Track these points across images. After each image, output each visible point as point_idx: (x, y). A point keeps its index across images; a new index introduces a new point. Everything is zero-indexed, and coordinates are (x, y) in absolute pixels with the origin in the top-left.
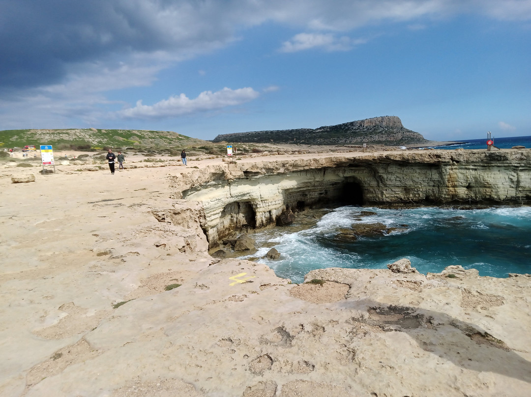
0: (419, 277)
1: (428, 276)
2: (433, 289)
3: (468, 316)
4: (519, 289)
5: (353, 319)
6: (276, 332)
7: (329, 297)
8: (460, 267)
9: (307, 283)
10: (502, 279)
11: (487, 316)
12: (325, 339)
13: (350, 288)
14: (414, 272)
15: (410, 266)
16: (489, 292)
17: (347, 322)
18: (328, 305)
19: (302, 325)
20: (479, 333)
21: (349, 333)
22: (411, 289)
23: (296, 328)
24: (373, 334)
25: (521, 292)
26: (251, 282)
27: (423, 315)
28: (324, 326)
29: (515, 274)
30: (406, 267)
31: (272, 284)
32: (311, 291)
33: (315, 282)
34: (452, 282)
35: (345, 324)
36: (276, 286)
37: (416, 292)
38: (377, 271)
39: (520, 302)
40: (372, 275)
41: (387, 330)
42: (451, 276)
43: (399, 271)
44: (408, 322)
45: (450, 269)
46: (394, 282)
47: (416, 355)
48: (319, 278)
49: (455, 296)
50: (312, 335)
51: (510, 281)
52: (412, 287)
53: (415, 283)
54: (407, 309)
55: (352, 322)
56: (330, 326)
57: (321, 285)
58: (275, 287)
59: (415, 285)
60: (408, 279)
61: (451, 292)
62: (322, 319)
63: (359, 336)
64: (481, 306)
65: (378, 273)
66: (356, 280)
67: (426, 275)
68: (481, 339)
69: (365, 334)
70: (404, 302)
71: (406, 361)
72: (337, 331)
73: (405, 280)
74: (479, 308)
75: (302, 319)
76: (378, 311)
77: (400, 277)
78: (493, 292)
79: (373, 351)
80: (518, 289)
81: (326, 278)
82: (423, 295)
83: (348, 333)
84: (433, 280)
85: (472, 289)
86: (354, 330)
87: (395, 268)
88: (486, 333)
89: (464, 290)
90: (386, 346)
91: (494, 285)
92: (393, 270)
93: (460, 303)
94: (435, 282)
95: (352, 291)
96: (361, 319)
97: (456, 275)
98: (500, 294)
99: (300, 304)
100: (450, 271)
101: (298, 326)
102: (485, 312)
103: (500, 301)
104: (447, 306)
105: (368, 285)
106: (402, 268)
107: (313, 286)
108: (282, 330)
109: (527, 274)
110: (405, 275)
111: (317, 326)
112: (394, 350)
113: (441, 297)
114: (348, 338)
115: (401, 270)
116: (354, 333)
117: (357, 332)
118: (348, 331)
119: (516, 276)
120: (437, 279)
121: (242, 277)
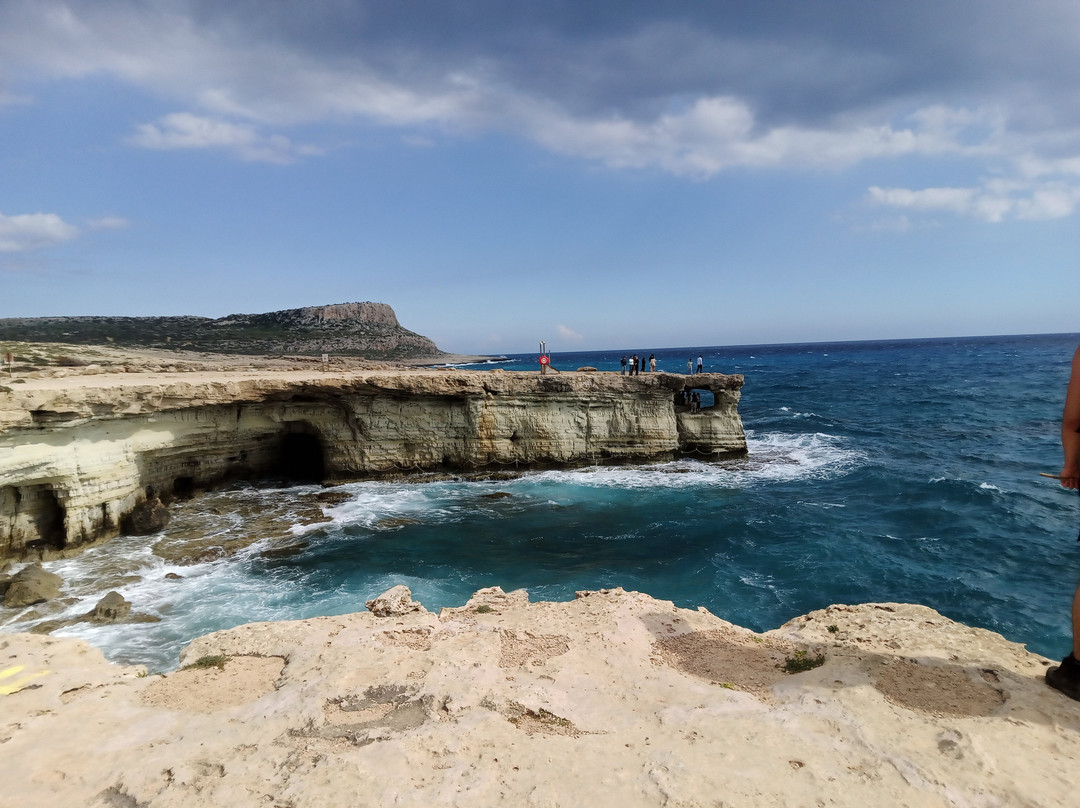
0: (426, 619)
1: (442, 615)
2: (451, 640)
3: (511, 683)
4: (592, 618)
5: (292, 733)
6: (101, 801)
7: (238, 692)
8: (498, 589)
9: (186, 668)
10: (565, 604)
11: (542, 677)
12: (224, 793)
13: (287, 663)
14: (417, 610)
15: (409, 599)
16: (545, 631)
17: (276, 743)
18: (235, 710)
19: (169, 772)
20: (531, 713)
21: (282, 766)
22: (410, 645)
23: (154, 780)
24: (332, 758)
25: (595, 624)
26: (35, 687)
27: (432, 696)
28: (221, 762)
29: (585, 592)
30: (403, 602)
31: (96, 683)
32: (195, 687)
33: (205, 663)
34: (486, 621)
35: (272, 749)
36: (106, 688)
37: (421, 651)
38: (344, 619)
39: (594, 641)
40: (333, 629)
41: (363, 743)
42: (482, 610)
43: (388, 613)
44: (402, 717)
45: (481, 596)
46: (378, 638)
47: (418, 783)
48: (215, 652)
49: (490, 648)
50: (192, 790)
51: (577, 605)
52: (413, 641)
53: (419, 632)
54: (403, 689)
55: (287, 739)
56: (238, 757)
57: (221, 667)
58: (103, 690)
59: (419, 636)
60: (405, 627)
61: (482, 641)
62: (217, 747)
63: (303, 769)
64: (533, 659)
65: (346, 623)
66: (300, 643)
67: (439, 613)
68: (534, 723)
69: (316, 760)
70: (397, 677)
71: (400, 800)
72: (253, 767)
73: (400, 628)
74: (529, 665)
75: (168, 757)
76: (345, 704)
77: (391, 624)
78: (552, 631)
79: (331, 796)
80: (589, 619)
81: (231, 648)
82: (432, 655)
83: (278, 768)
84: (451, 622)
85: (518, 630)
86: (293, 758)
87: (380, 606)
88: (541, 710)
89: (504, 634)
90: (359, 778)
91: (552, 616)
92: (377, 613)
93: (497, 660)
94: (454, 625)
95: (291, 669)
96: (307, 729)
97: (491, 607)
98: (563, 632)
99: (167, 720)
100: (481, 599)
101: (159, 776)
102: (539, 671)
103: (561, 644)
104: (475, 671)
105: (326, 652)
106: (394, 606)
107: (200, 673)
108: (118, 792)
109: (603, 590)
110: (400, 620)
111: (205, 767)
112: (375, 783)
113: (464, 654)
114: (278, 780)
115: (392, 609)
116: (291, 764)
117: (298, 760)
118: (279, 761)
119: (587, 595)
120: (458, 619)
121: (13, 679)
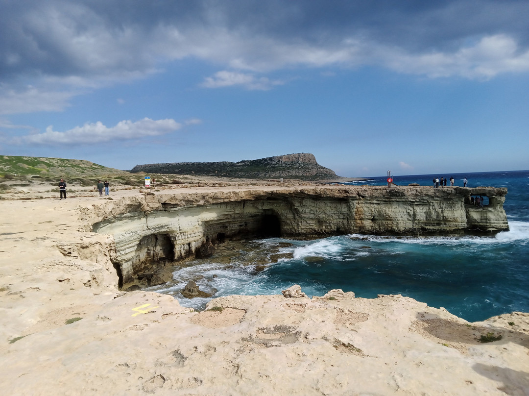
0: (306, 300)
1: (313, 299)
2: (314, 310)
3: (338, 331)
4: (383, 307)
5: (243, 339)
6: (172, 355)
7: (226, 322)
8: (341, 290)
9: (207, 310)
10: (371, 299)
11: (352, 330)
12: (215, 358)
13: (246, 312)
14: (303, 296)
15: (300, 291)
16: (358, 311)
17: (237, 342)
18: (224, 328)
19: (196, 347)
20: (344, 344)
21: (237, 351)
22: (296, 310)
23: (191, 350)
24: (256, 350)
25: (383, 310)
26: (154, 312)
27: (301, 332)
28: (215, 347)
29: (382, 295)
30: (297, 292)
31: (174, 313)
32: (210, 318)
33: (215, 309)
34: (332, 304)
35: (235, 344)
36: (178, 315)
37: (301, 313)
38: (271, 297)
39: (381, 317)
40: (266, 300)
41: (269, 347)
42: (331, 299)
43: (290, 296)
44: (287, 339)
45: (332, 293)
46: (283, 306)
47: (290, 365)
48: (219, 305)
49: (330, 315)
50: (203, 355)
51: (377, 300)
52: (298, 309)
53: (301, 305)
54: (290, 328)
55: (241, 342)
56: (222, 346)
57: (221, 311)
58: (177, 315)
59: (301, 307)
60: (296, 303)
61: (327, 312)
62: (214, 341)
63: (245, 353)
64: (349, 322)
65: (272, 298)
66: (252, 305)
67: (311, 298)
68: (345, 349)
69: (250, 351)
70: (288, 323)
71: (281, 370)
72: (226, 350)
73: (293, 303)
74: (347, 325)
75: (196, 342)
76: (265, 331)
77: (289, 301)
78: (362, 311)
79: (254, 364)
80: (381, 307)
81: (225, 304)
82: (304, 315)
83: (236, 351)
84: (316, 302)
85: (345, 309)
86: (242, 348)
87: (287, 293)
88: (349, 344)
89: (339, 310)
90: (266, 359)
91: (363, 304)
92: (285, 296)
93: (333, 321)
94: (317, 304)
95: (248, 315)
96: (249, 339)
97: (336, 298)
98: (367, 312)
99: (198, 329)
100: (331, 294)
101: (192, 349)
102: (352, 327)
103: (364, 317)
104: (322, 324)
105: (261, 310)
106: (293, 294)
107: (213, 313)
108: (178, 352)
109: (391, 295)
110: (294, 299)
111: (209, 347)
112: (272, 362)
113: (318, 316)
114: (235, 356)
115: (292, 295)
116: (241, 351)
117: (244, 349)
118: (236, 349)
119: (383, 297)
120: (320, 302)
121: (146, 308)
